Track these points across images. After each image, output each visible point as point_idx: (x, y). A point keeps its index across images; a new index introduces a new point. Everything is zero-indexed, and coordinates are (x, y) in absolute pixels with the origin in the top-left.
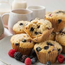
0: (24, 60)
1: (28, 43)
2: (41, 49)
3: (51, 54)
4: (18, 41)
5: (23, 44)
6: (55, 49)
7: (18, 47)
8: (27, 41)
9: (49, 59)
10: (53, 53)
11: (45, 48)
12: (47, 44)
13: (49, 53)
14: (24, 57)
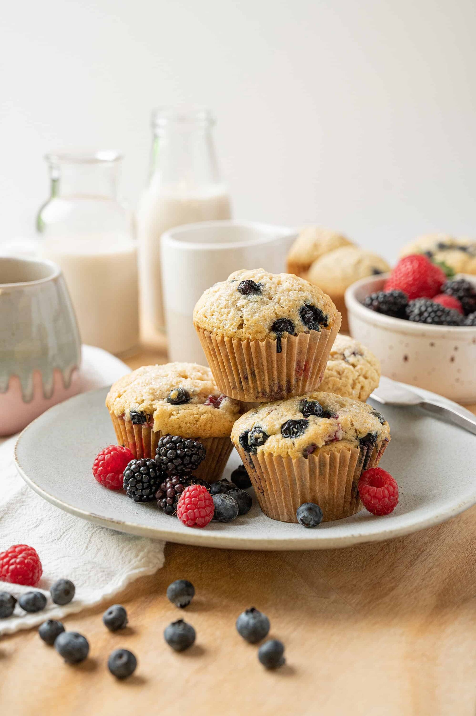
0: (175, 500)
1: (202, 408)
2: (266, 437)
3: (317, 459)
4: (147, 397)
5: (171, 414)
6: (340, 435)
7: (144, 433)
8: (195, 399)
9: (312, 490)
10: (328, 457)
11: (288, 429)
12: (302, 411)
13: (306, 457)
14: (173, 486)
